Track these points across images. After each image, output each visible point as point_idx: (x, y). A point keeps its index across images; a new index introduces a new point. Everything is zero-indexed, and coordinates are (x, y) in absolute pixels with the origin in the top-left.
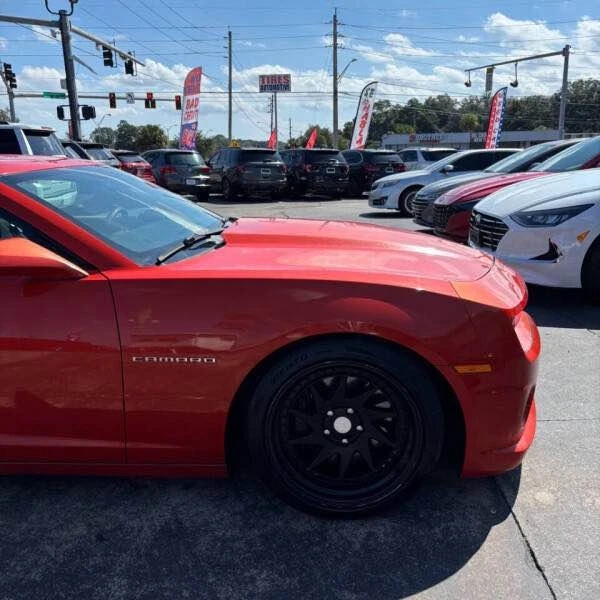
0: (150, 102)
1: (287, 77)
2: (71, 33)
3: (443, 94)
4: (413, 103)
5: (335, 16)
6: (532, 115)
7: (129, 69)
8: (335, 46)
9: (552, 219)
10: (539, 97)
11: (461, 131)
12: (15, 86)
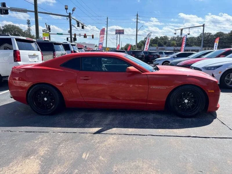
0: (85, 36)
1: (123, 30)
2: (72, 19)
3: (165, 36)
4: (157, 38)
5: (137, 14)
6: (192, 42)
7: (83, 27)
8: (137, 22)
9: (212, 68)
10: (193, 37)
11: (171, 46)
12: (50, 31)
